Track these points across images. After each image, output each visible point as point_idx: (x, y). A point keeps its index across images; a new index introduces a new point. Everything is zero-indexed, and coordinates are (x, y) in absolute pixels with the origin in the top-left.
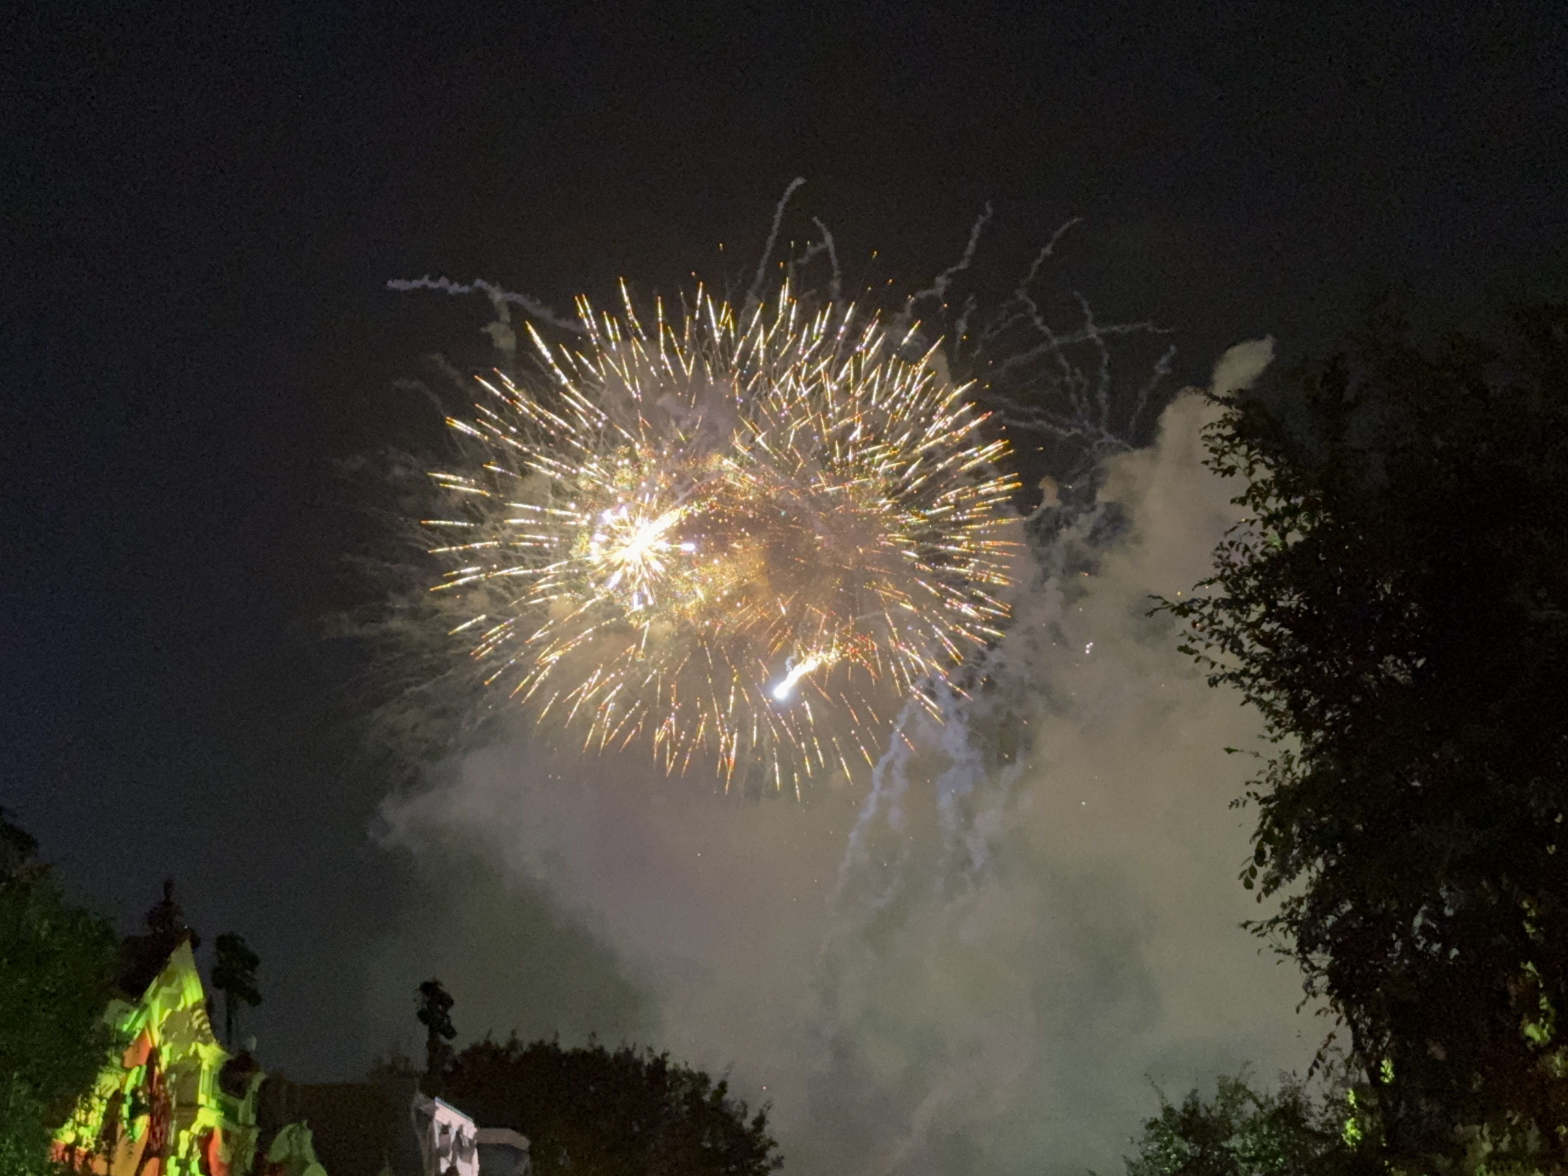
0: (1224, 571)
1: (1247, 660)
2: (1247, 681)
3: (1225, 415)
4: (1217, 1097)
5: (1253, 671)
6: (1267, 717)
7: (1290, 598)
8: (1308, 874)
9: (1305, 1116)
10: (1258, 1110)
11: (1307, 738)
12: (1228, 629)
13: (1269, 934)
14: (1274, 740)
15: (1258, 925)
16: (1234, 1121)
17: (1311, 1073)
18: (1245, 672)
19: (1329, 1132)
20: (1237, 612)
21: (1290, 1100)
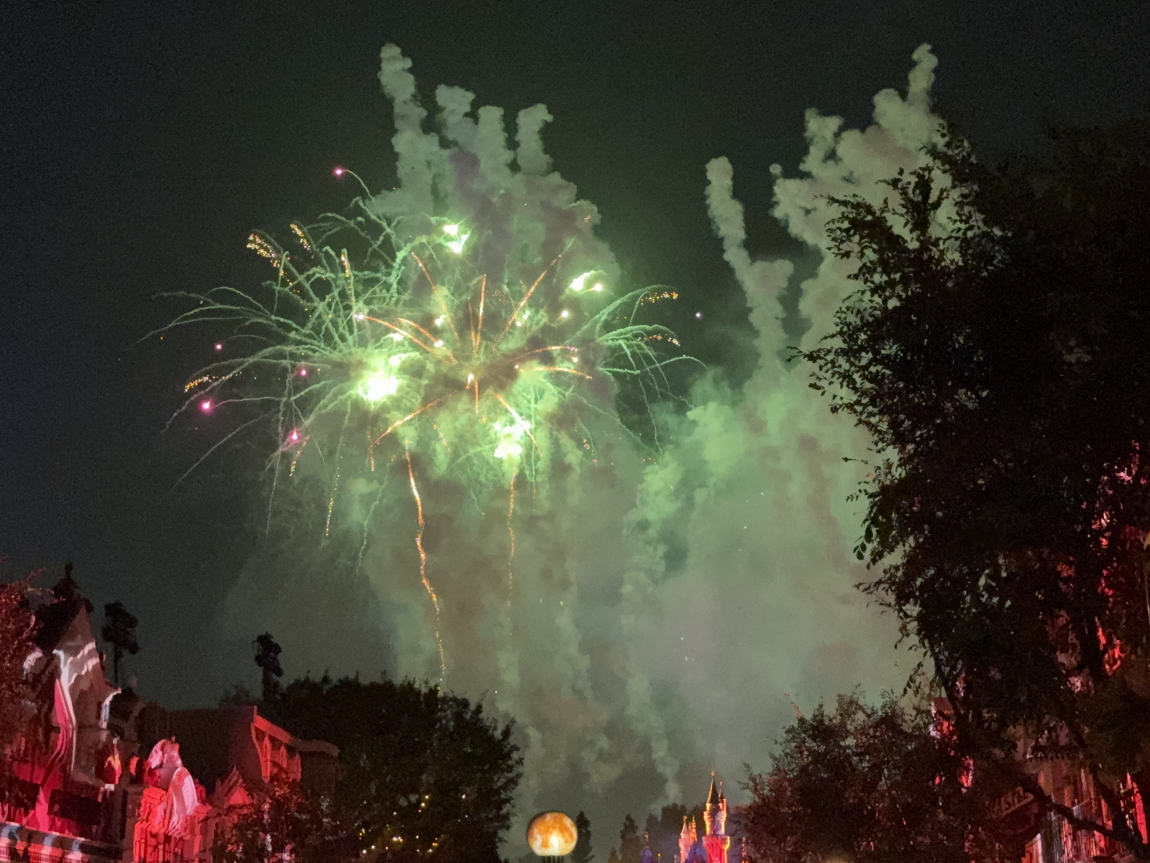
0: (842, 328)
1: (859, 394)
2: (859, 408)
3: (843, 213)
4: (837, 710)
5: (864, 401)
6: (874, 434)
7: (891, 348)
8: (903, 548)
9: (900, 722)
10: (866, 718)
11: (902, 451)
12: (845, 370)
13: (875, 592)
14: (879, 452)
15: (867, 586)
16: (849, 727)
17: (905, 691)
18: (858, 403)
19: (917, 733)
20: (852, 359)
21: (889, 711)
